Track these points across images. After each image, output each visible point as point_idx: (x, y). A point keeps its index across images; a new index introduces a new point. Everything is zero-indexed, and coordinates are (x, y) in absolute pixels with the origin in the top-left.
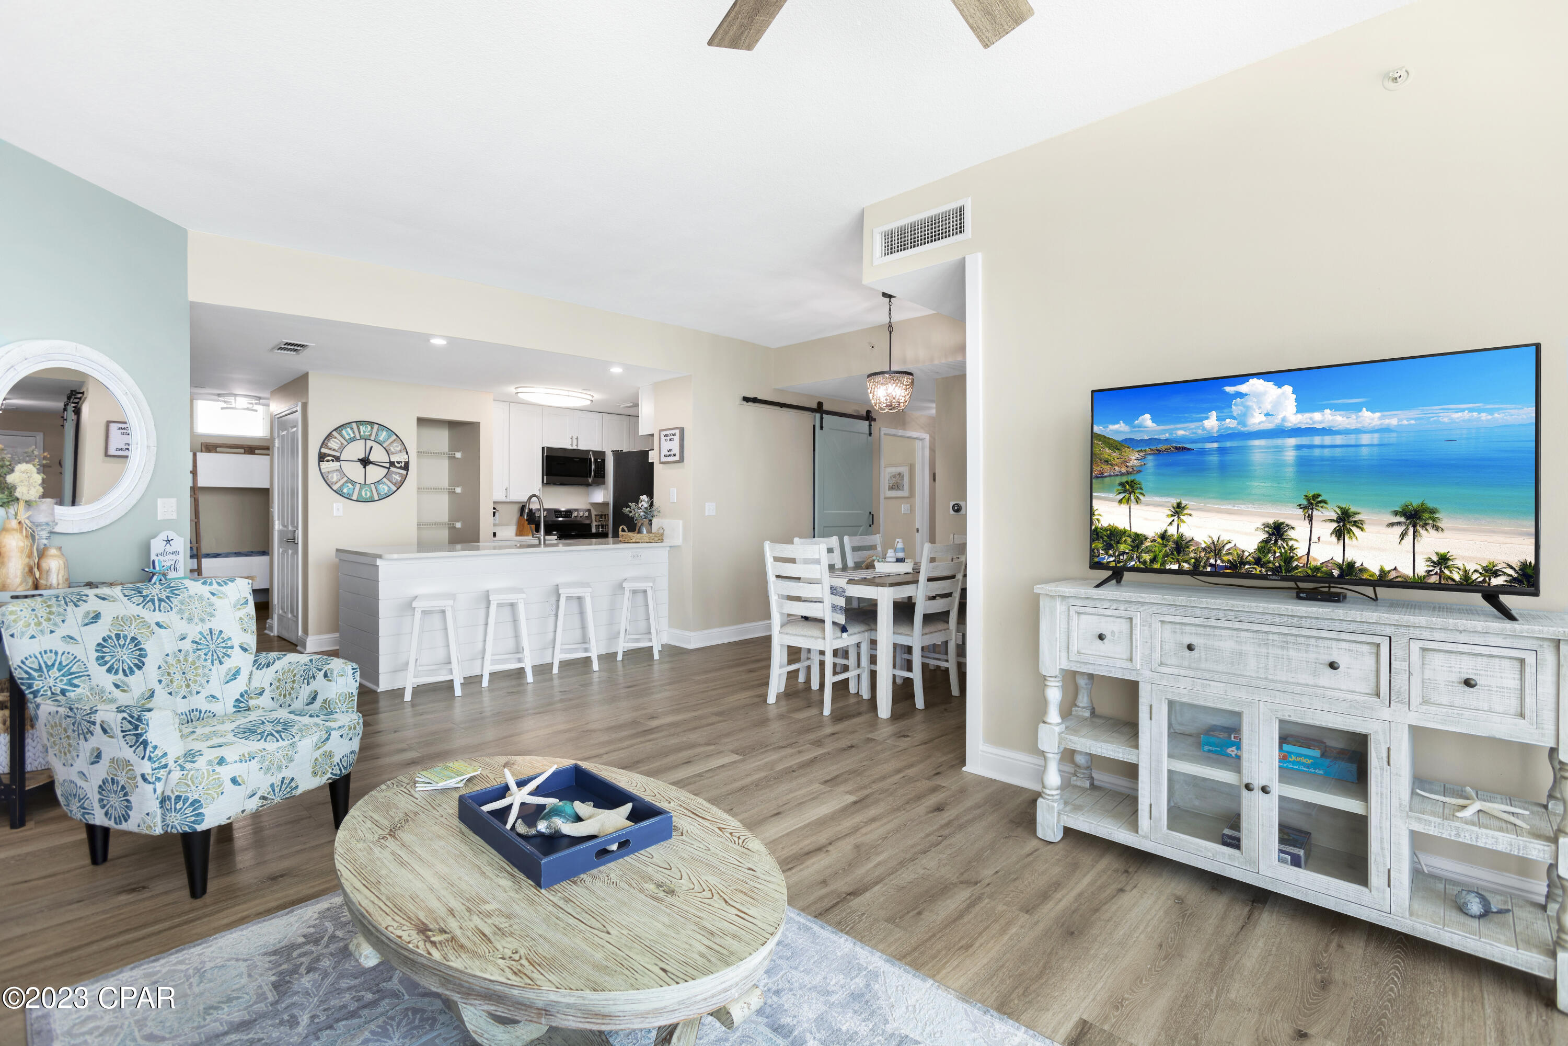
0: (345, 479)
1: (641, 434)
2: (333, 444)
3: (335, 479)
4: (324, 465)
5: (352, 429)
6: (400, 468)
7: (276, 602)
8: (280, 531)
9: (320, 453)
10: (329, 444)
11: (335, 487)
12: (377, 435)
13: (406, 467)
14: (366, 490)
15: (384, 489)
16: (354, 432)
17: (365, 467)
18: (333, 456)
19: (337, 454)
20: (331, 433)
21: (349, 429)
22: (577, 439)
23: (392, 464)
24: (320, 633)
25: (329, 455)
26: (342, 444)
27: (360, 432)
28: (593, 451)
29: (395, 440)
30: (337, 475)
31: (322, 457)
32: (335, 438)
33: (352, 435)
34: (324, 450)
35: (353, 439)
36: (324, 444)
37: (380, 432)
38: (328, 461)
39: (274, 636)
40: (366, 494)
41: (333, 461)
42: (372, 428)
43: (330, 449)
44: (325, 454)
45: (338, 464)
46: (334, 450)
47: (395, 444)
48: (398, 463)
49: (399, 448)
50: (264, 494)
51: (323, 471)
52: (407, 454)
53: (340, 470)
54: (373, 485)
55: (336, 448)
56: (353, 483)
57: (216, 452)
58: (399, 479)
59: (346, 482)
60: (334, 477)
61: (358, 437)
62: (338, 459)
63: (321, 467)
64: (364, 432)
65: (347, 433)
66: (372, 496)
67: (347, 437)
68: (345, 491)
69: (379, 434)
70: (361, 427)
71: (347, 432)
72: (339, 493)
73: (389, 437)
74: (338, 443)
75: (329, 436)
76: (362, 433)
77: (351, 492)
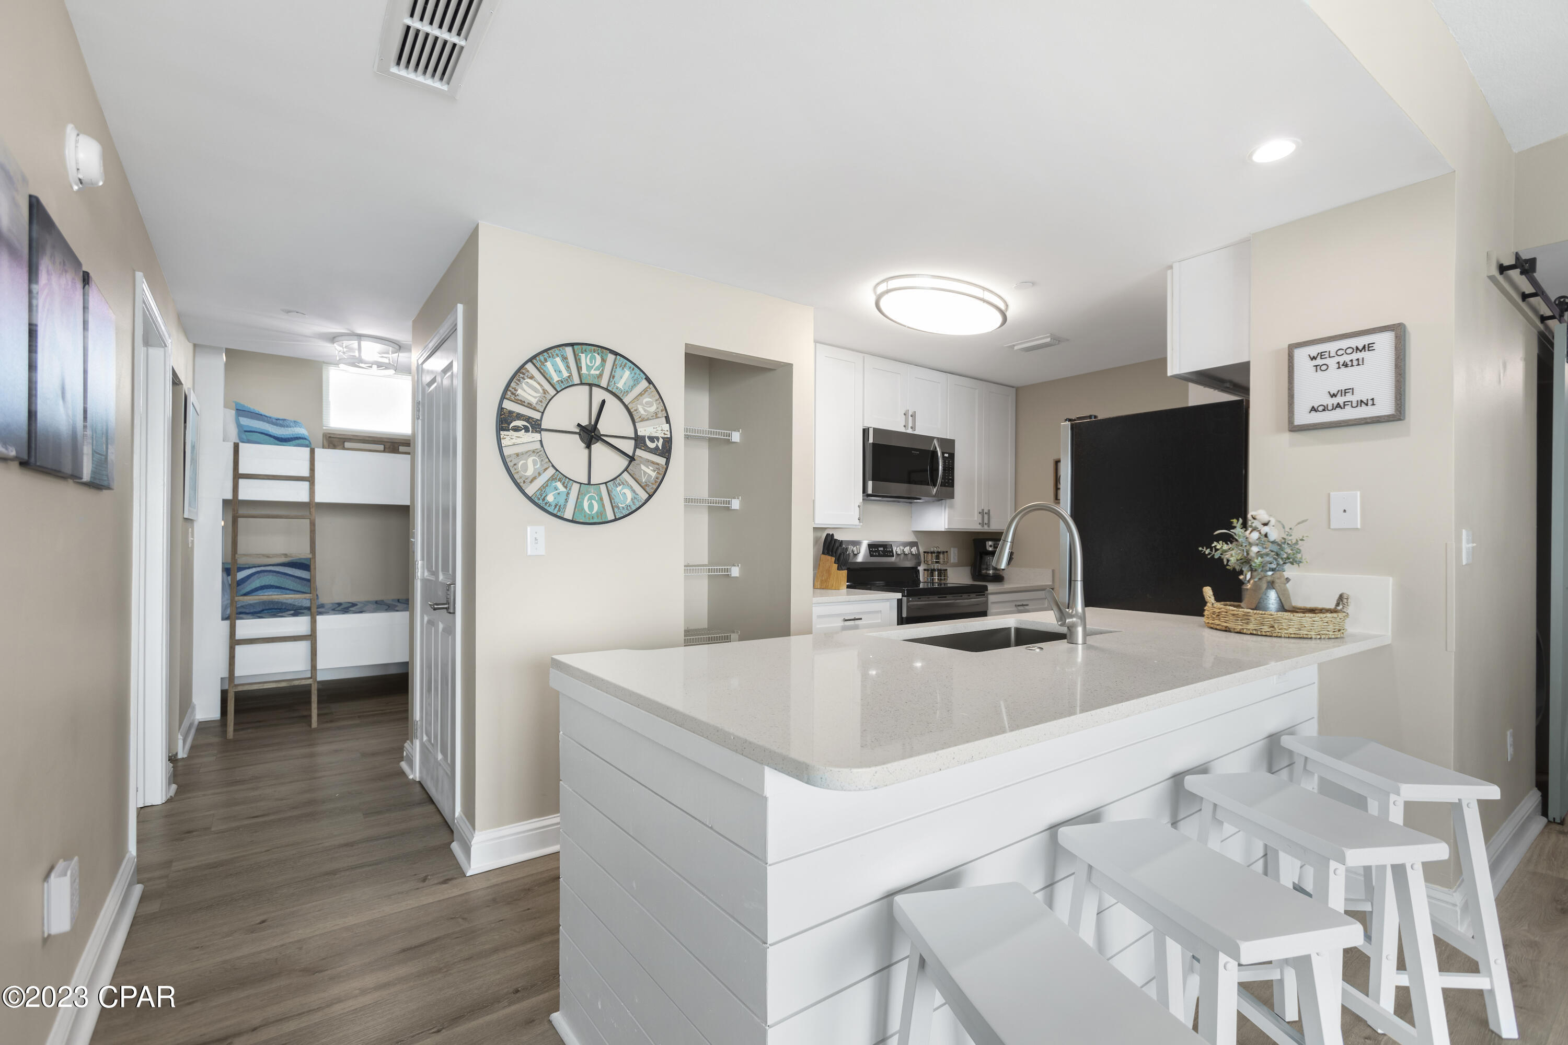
0: (551, 471)
1: (1169, 374)
2: (529, 391)
3: (530, 472)
4: (509, 438)
5: (564, 359)
6: (654, 451)
7: (417, 716)
8: (425, 581)
9: (501, 409)
10: (520, 392)
11: (531, 490)
12: (612, 376)
13: (666, 451)
14: (591, 498)
15: (626, 495)
16: (568, 367)
17: (588, 447)
18: (528, 419)
19: (536, 415)
20: (522, 366)
21: (558, 360)
22: (913, 416)
23: (639, 441)
24: (499, 821)
25: (519, 417)
26: (545, 392)
27: (579, 369)
28: (938, 439)
29: (645, 390)
30: (535, 463)
31: (504, 421)
32: (532, 378)
33: (565, 374)
34: (508, 405)
35: (567, 384)
36: (508, 392)
37: (619, 370)
38: (516, 429)
39: (414, 781)
40: (591, 507)
41: (526, 429)
42: (604, 360)
43: (521, 403)
44: (511, 412)
45: (537, 436)
46: (530, 406)
47: (646, 399)
48: (652, 439)
49: (653, 409)
50: (403, 512)
51: (507, 452)
52: (668, 420)
53: (541, 451)
54: (603, 487)
55: (534, 401)
56: (567, 481)
57: (344, 448)
58: (653, 474)
59: (553, 478)
60: (529, 467)
61: (576, 380)
62: (535, 426)
63: (504, 443)
64: (589, 368)
65: (556, 368)
66: (602, 512)
67: (555, 378)
68: (550, 498)
69: (617, 375)
70: (583, 356)
71: (554, 365)
72: (538, 502)
73: (636, 382)
74: (536, 390)
75: (520, 373)
76: (584, 371)
77: (562, 502)
